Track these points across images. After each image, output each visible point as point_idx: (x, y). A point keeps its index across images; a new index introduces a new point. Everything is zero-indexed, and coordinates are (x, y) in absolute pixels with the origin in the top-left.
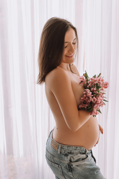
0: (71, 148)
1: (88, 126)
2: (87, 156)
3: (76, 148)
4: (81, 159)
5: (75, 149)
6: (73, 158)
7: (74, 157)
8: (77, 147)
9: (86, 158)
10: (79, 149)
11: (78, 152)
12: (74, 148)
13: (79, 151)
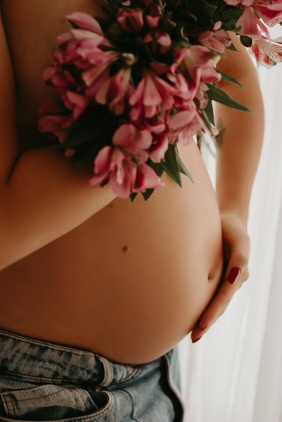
0: (8, 344)
1: (125, 249)
2: (101, 401)
3: (35, 351)
4: (62, 412)
5: (33, 358)
6: (13, 397)
7: (16, 394)
8: (43, 349)
9: (90, 411)
10: (61, 359)
11: (50, 374)
12: (24, 347)
13: (54, 368)
